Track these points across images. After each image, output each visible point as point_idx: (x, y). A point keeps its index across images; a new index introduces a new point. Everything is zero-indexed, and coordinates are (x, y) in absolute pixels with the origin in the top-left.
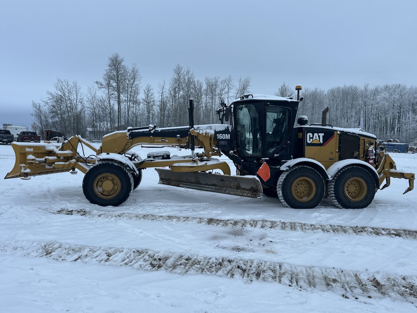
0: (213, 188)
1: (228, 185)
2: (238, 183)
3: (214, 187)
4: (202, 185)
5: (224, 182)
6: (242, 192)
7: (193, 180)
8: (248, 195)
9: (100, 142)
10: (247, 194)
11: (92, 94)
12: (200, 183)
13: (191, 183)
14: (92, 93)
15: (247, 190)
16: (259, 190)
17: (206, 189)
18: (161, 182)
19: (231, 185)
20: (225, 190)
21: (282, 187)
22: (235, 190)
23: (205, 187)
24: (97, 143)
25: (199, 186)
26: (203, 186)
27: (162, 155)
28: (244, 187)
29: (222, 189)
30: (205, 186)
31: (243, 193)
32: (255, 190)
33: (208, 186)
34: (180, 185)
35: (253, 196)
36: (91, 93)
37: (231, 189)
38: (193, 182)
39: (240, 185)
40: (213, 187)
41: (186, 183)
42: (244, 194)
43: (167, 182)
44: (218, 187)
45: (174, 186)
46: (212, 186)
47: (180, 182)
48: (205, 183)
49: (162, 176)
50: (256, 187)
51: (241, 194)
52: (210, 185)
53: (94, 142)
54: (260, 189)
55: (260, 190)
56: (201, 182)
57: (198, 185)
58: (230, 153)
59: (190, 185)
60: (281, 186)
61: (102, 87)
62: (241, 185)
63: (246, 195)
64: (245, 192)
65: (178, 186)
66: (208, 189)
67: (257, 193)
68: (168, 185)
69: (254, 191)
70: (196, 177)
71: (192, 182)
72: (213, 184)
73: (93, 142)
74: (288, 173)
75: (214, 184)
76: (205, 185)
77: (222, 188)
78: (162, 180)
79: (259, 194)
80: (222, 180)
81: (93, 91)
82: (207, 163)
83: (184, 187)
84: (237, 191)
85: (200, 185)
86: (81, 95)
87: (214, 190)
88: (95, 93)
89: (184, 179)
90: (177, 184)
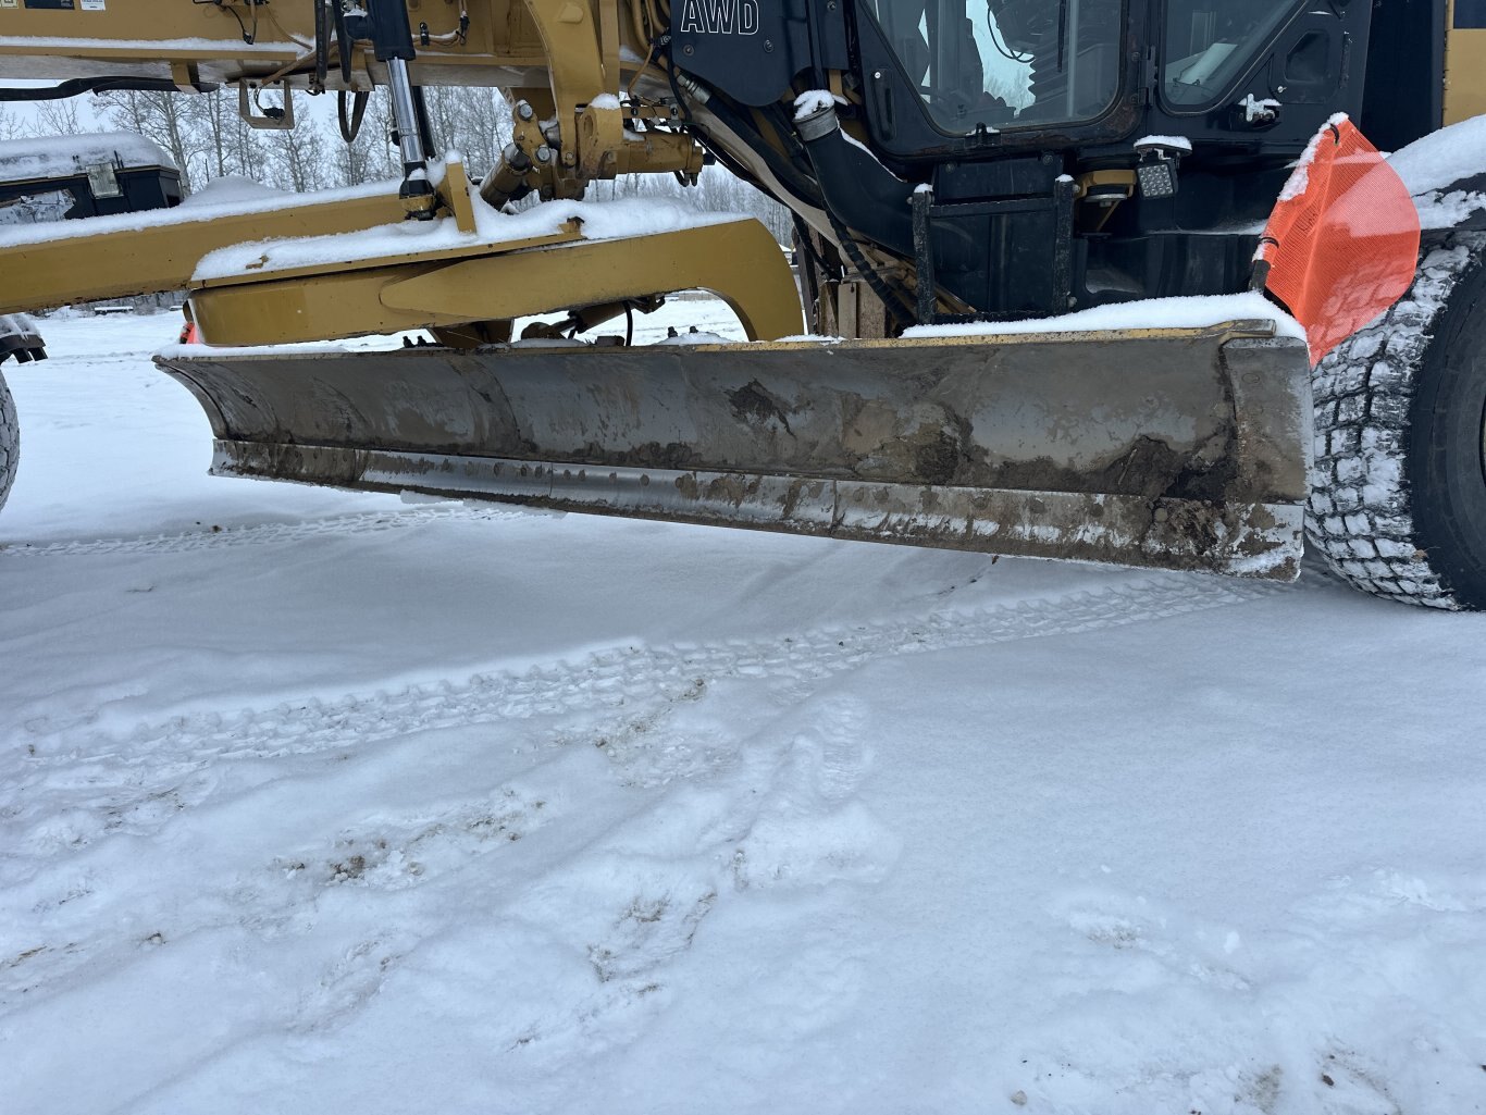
0: (661, 487)
1: (813, 445)
2: (948, 408)
3: (671, 476)
4: (547, 466)
5: (773, 420)
6: (997, 504)
7: (463, 427)
8: (1090, 533)
9: (125, 311)
10: (1068, 523)
11: (60, 124)
12: (531, 449)
13: (453, 449)
14: (58, 119)
15: (1070, 480)
16: (1249, 472)
17: (590, 496)
18: (230, 462)
19: (855, 444)
20: (790, 500)
21: (1409, 416)
22: (913, 493)
23: (582, 482)
24: (115, 317)
25: (524, 471)
26: (559, 470)
27: (63, 168)
28: (1025, 455)
29: (753, 488)
30: (575, 471)
31: (1007, 518)
32: (1186, 474)
33: (603, 472)
34: (370, 475)
35: (1155, 546)
36: (54, 119)
37: (856, 476)
38: (470, 438)
39: (966, 428)
40: (658, 475)
41: (415, 457)
42: (1024, 530)
43: (266, 455)
44: (705, 467)
45: (317, 488)
46: (649, 466)
47: (363, 446)
48: (579, 442)
49: (229, 416)
50: (1221, 440)
51: (987, 527)
52: (622, 460)
53: (104, 313)
54: (1275, 459)
55: (1262, 466)
56: (538, 438)
57: (518, 464)
58: (799, 115)
59: (447, 467)
60: (1399, 408)
61: (109, 103)
62: (980, 437)
63: (1048, 533)
64: (1037, 509)
65: (351, 482)
66: (610, 497)
67: (1220, 505)
68: (276, 476)
69: (1171, 492)
70: (487, 397)
71: (459, 440)
72: (654, 447)
73: (98, 313)
74: (1462, 257)
75: (664, 445)
76: (580, 457)
77: (750, 478)
78: (231, 444)
79: (1266, 520)
80: (752, 400)
81: (62, 111)
82: (577, 221)
83: (395, 489)
84: (930, 504)
85: (533, 466)
86: (14, 128)
87: (675, 501)
88: (71, 118)
89: (393, 422)
90: (344, 468)
